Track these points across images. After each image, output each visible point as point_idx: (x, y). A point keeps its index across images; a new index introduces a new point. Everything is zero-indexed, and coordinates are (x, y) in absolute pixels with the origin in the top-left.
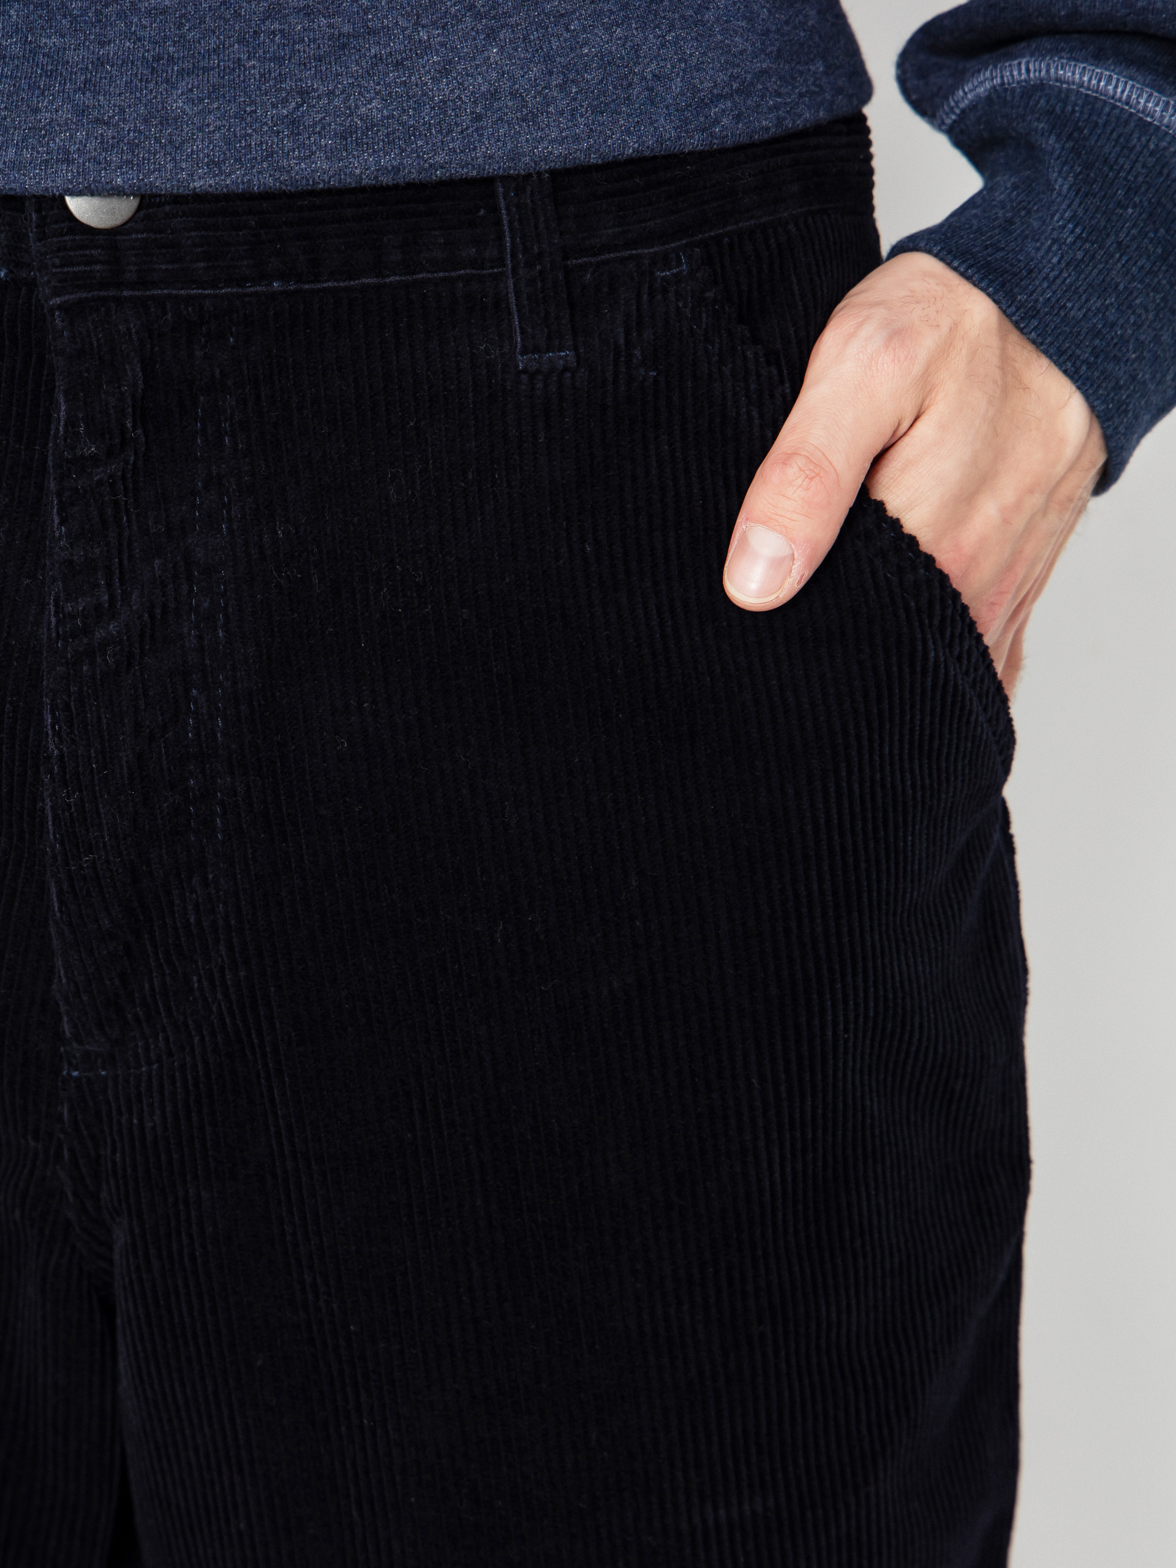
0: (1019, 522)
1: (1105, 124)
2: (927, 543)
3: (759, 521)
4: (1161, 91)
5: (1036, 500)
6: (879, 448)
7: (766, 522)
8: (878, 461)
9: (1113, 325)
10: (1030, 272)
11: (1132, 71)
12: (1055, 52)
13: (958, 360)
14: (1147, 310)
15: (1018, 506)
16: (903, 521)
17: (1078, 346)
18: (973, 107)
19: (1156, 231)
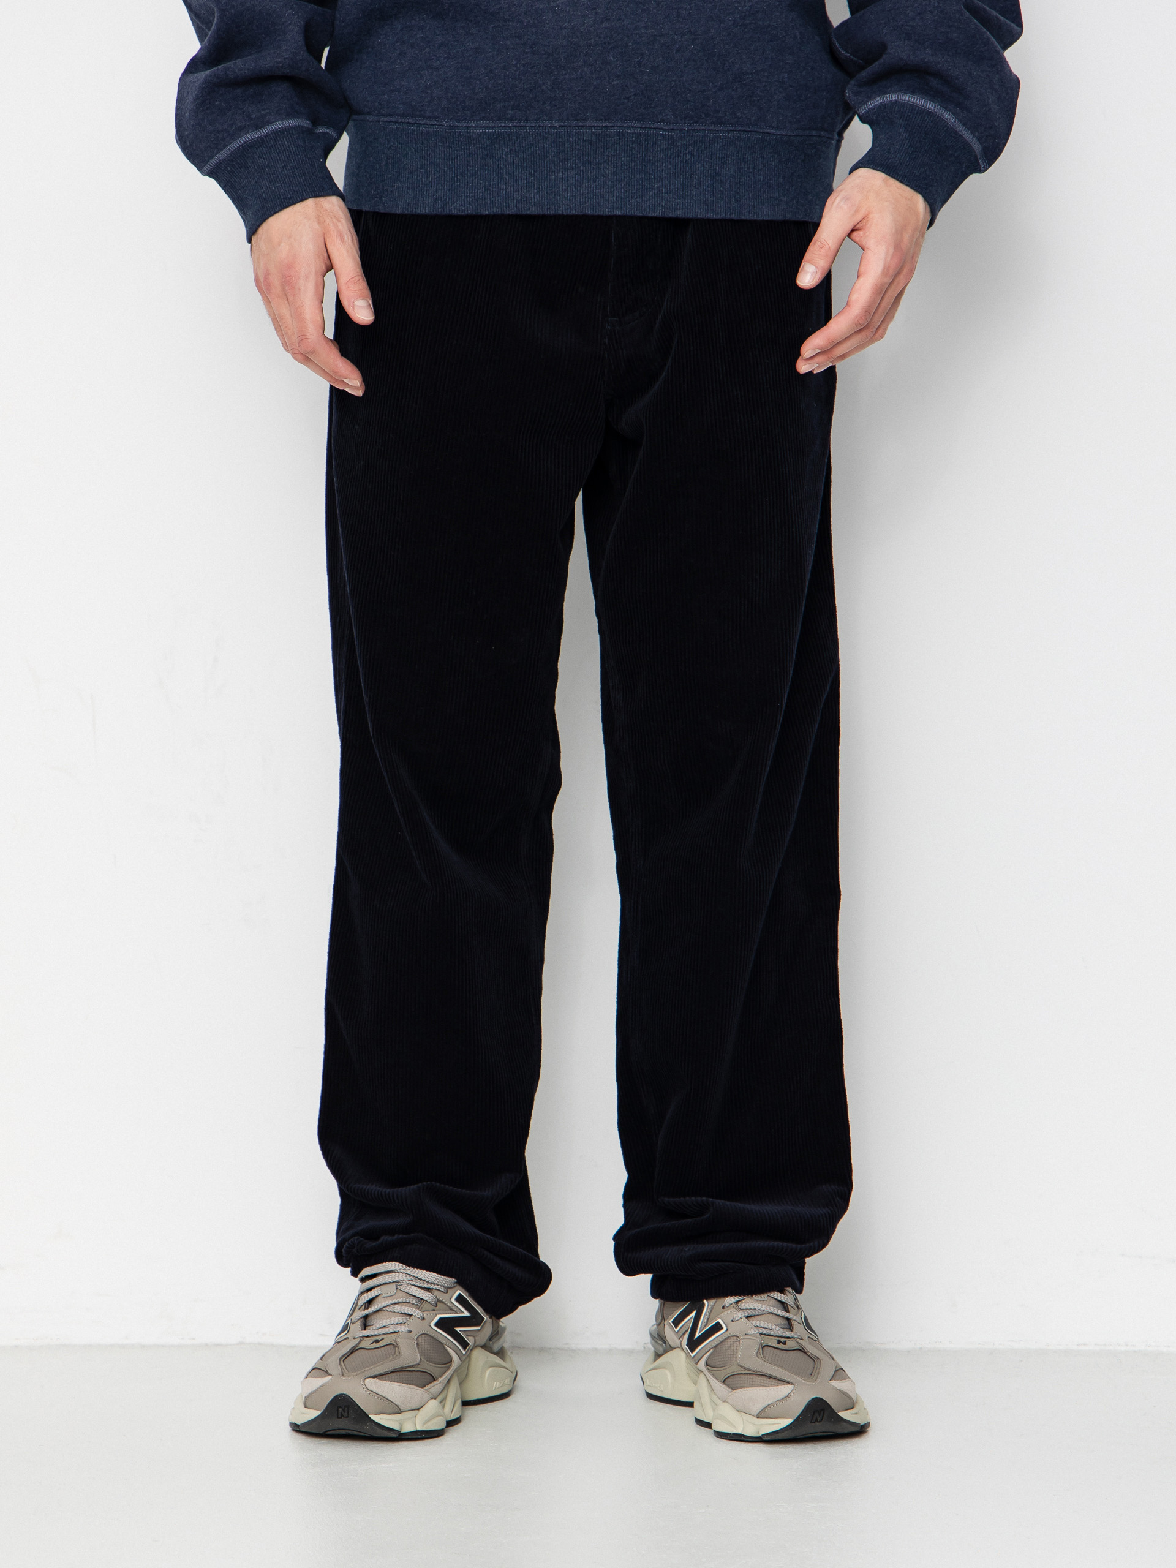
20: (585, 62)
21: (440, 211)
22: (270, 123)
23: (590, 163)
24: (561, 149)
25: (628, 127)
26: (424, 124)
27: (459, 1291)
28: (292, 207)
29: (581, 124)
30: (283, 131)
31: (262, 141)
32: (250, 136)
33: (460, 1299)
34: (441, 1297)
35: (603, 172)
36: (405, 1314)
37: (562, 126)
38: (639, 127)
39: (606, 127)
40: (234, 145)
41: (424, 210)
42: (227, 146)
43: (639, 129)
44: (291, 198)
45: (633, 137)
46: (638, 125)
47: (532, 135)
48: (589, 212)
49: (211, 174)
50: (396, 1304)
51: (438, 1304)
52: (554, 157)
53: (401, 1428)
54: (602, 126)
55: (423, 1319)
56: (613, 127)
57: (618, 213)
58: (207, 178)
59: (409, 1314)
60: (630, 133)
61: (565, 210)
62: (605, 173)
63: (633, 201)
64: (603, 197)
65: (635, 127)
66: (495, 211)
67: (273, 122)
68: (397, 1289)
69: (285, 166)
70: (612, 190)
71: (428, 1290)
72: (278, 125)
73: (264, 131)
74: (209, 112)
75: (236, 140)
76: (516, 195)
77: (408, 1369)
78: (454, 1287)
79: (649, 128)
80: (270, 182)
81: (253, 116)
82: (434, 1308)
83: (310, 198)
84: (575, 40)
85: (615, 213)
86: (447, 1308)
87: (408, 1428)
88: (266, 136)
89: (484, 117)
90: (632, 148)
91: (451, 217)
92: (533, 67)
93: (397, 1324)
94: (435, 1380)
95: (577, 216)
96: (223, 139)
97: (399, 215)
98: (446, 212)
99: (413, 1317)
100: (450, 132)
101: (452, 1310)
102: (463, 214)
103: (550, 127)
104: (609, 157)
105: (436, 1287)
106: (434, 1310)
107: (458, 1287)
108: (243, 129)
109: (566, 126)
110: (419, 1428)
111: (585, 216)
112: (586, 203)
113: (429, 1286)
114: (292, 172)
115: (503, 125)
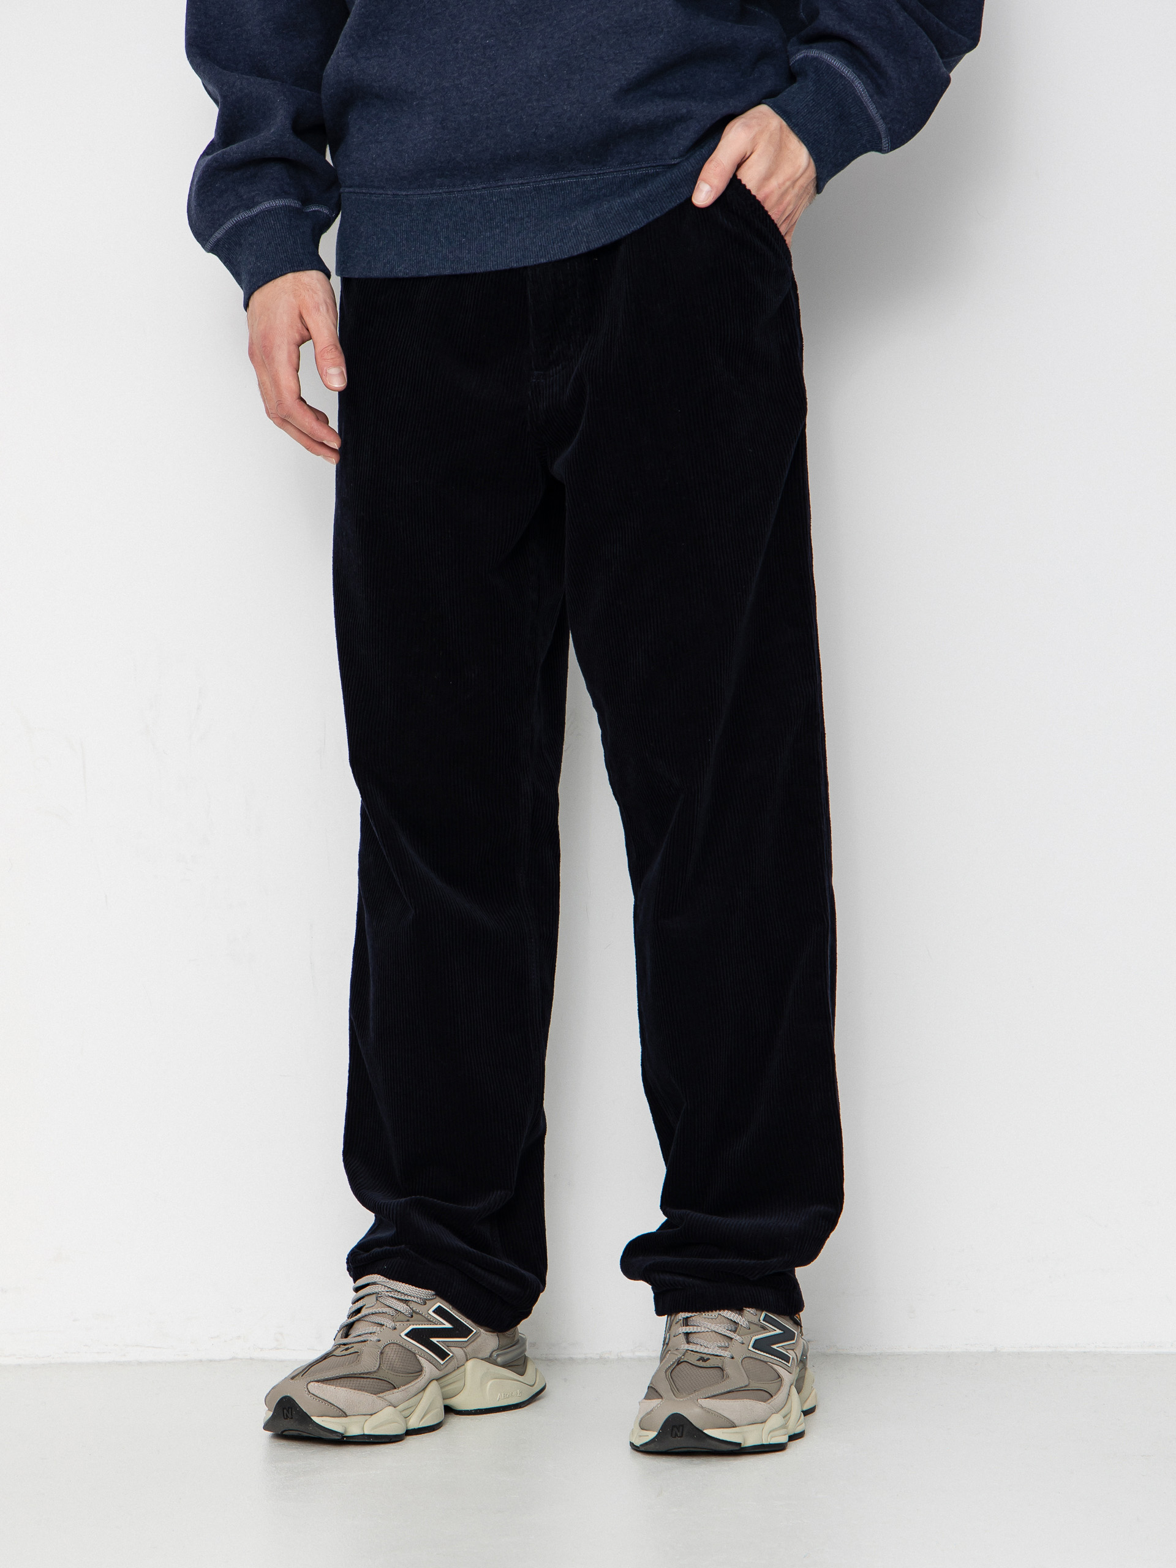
0: (783, 188)
1: (831, 73)
2: (753, 192)
3: (702, 180)
4: (848, 67)
5: (788, 183)
6: (738, 160)
7: (705, 181)
8: (739, 166)
9: (821, 133)
10: (798, 113)
11: (842, 59)
12: (823, 49)
13: (766, 136)
14: (832, 130)
15: (784, 183)
16: (747, 185)
17: (810, 137)
18: (798, 60)
19: (839, 108)
20: (487, 135)
21: (389, 275)
22: (258, 203)
23: (513, 219)
24: (486, 210)
25: (543, 181)
26: (374, 194)
27: (439, 1303)
28: (273, 281)
29: (500, 184)
30: (269, 211)
31: (252, 221)
32: (244, 215)
33: (439, 1311)
34: (416, 1307)
35: (525, 226)
36: (378, 1324)
37: (484, 188)
38: (553, 179)
39: (522, 184)
40: (228, 225)
41: (376, 274)
42: (222, 225)
43: (553, 181)
44: (272, 273)
45: (549, 189)
46: (551, 177)
47: (460, 198)
48: (515, 265)
49: (212, 250)
50: (373, 1314)
51: (414, 1314)
52: (481, 217)
53: (345, 1431)
54: (519, 183)
55: (395, 1329)
56: (528, 183)
57: (543, 261)
58: (211, 254)
59: (381, 1324)
60: (545, 186)
61: (493, 266)
62: (527, 226)
63: (555, 246)
64: (527, 249)
65: (549, 180)
66: (434, 272)
67: (261, 203)
68: (377, 1300)
69: (270, 243)
70: (535, 240)
71: (406, 1302)
72: (266, 205)
73: (256, 210)
74: (209, 193)
75: (229, 220)
76: (451, 256)
77: (362, 1376)
78: (432, 1299)
79: (562, 178)
80: (257, 258)
81: (245, 197)
82: (409, 1318)
83: (289, 273)
84: (476, 115)
85: (540, 262)
86: (425, 1320)
87: (354, 1430)
88: (256, 216)
89: (419, 186)
90: (551, 199)
91: (397, 280)
92: (444, 142)
93: (371, 1333)
94: (395, 1388)
95: (505, 271)
96: (219, 219)
97: (357, 279)
98: (393, 275)
99: (384, 1327)
100: (395, 200)
101: (429, 1321)
102: (407, 276)
103: (474, 189)
104: (530, 211)
105: (414, 1299)
106: (408, 1321)
107: (438, 1299)
108: (235, 210)
109: (488, 188)
110: (367, 1432)
111: (512, 270)
112: (511, 257)
113: (406, 1298)
114: (276, 249)
115: (434, 191)
